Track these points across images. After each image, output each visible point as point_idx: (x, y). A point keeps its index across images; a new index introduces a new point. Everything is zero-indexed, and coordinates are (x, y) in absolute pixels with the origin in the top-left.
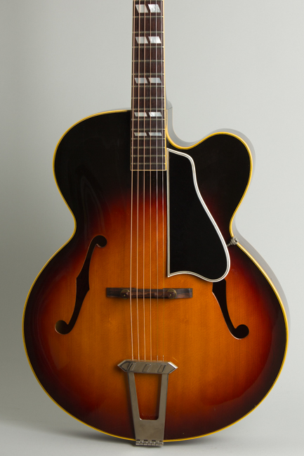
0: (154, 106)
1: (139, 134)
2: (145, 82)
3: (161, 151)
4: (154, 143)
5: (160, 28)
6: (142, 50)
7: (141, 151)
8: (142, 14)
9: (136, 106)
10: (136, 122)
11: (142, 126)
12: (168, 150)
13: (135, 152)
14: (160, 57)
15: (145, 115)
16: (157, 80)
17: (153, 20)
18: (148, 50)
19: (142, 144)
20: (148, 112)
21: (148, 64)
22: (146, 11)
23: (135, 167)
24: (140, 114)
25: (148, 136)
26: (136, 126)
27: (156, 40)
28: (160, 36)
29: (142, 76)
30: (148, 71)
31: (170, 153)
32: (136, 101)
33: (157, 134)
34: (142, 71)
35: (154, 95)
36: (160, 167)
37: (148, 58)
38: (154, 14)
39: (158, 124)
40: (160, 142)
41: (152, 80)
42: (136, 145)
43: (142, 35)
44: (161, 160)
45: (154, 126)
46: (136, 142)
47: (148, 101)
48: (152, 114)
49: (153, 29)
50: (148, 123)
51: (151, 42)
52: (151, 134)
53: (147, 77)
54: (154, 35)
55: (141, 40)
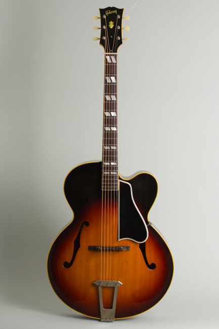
0: (113, 160)
1: (106, 173)
2: (109, 148)
3: (116, 181)
4: (113, 177)
5: (116, 124)
6: (108, 133)
7: (107, 181)
8: (108, 117)
9: (105, 160)
10: (105, 167)
11: (107, 169)
12: (119, 181)
13: (104, 182)
14: (116, 137)
15: (109, 164)
16: (115, 148)
17: (113, 119)
18: (110, 133)
19: (107, 178)
20: (110, 163)
21: (110, 140)
22: (110, 115)
23: (104, 188)
24: (106, 164)
25: (110, 174)
26: (104, 169)
27: (114, 129)
28: (116, 127)
29: (108, 146)
30: (110, 143)
31: (120, 182)
32: (105, 157)
33: (114, 173)
34: (108, 143)
35: (113, 155)
36: (116, 188)
37: (110, 137)
38: (113, 117)
39: (115, 168)
40: (116, 176)
41: (112, 148)
42: (104, 178)
43: (108, 126)
44: (116, 185)
45: (113, 169)
46: (104, 176)
47: (110, 157)
48: (112, 164)
49: (113, 124)
50: (110, 168)
51: (112, 129)
52: (111, 173)
53: (110, 146)
54: (113, 126)
55: (107, 129)
